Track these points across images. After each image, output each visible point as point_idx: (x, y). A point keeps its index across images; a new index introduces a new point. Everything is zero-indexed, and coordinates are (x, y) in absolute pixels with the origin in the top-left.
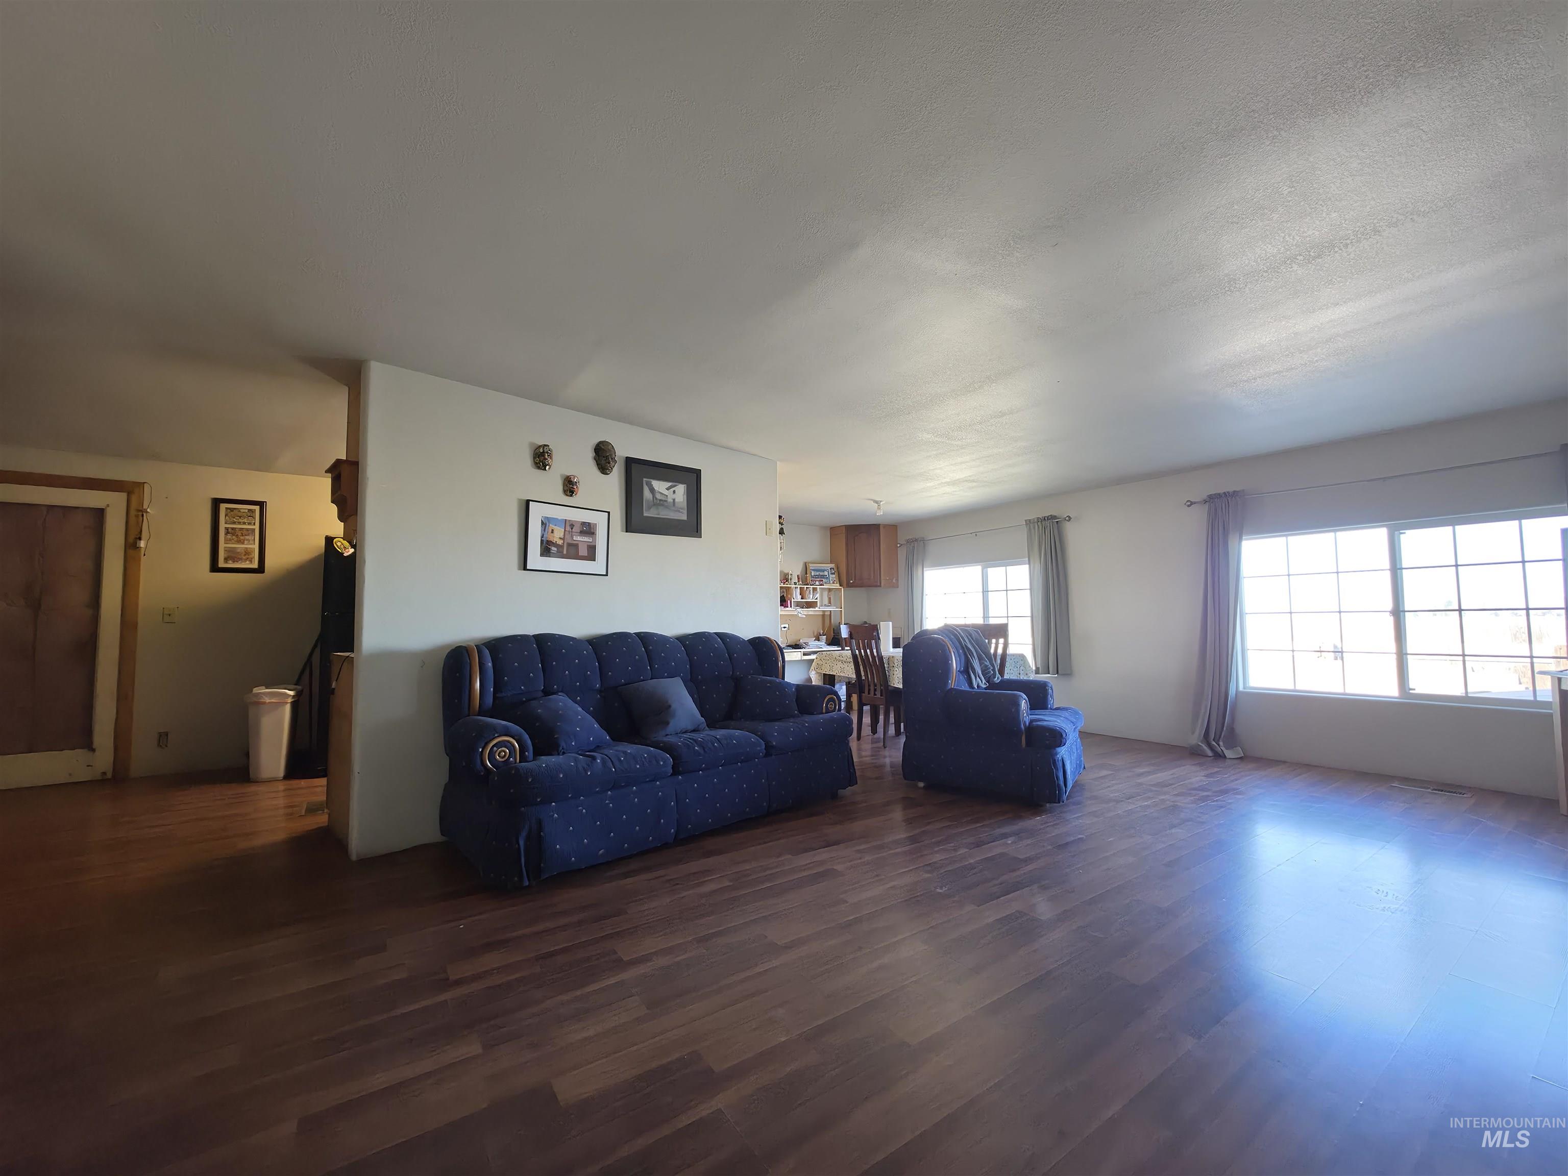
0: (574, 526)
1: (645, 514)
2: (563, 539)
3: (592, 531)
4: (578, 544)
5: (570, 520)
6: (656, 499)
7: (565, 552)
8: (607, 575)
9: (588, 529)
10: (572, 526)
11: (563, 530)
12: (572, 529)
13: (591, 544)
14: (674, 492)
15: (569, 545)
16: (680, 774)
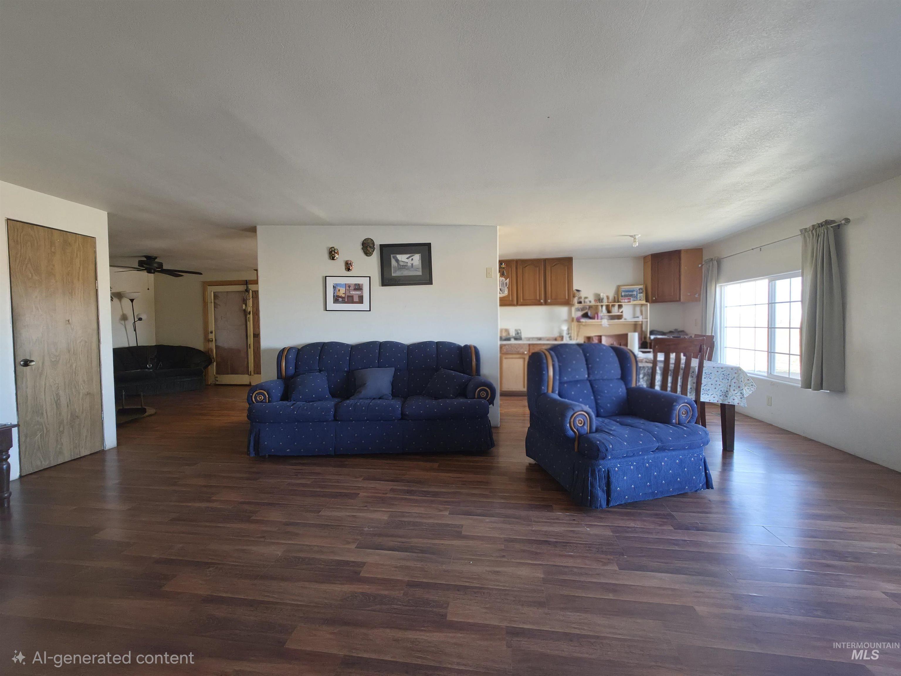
0: (350, 286)
1: (393, 275)
2: (345, 294)
3: (361, 288)
4: (353, 296)
5: (348, 284)
6: (400, 265)
7: (346, 300)
8: (370, 311)
9: (358, 287)
10: (349, 287)
11: (345, 289)
12: (349, 288)
13: (360, 295)
14: (412, 259)
15: (348, 296)
16: (338, 421)
